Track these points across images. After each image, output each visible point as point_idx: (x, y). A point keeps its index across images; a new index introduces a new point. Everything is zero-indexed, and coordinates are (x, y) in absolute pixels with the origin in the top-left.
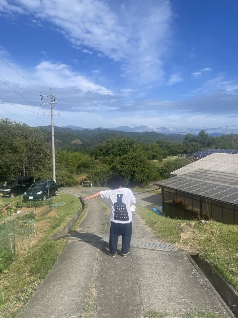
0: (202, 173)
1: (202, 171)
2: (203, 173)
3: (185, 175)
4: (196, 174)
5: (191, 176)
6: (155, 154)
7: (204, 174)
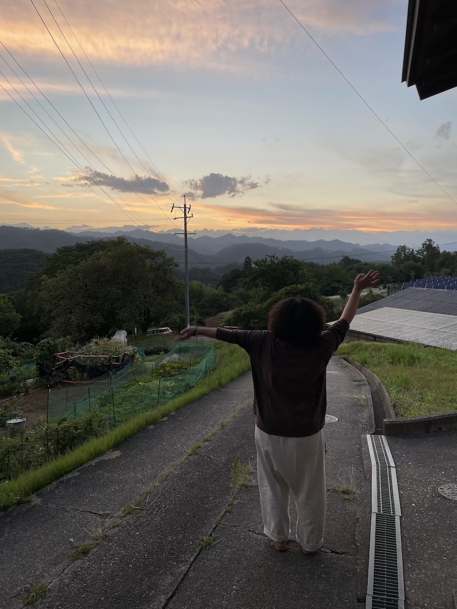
6: (336, 285)
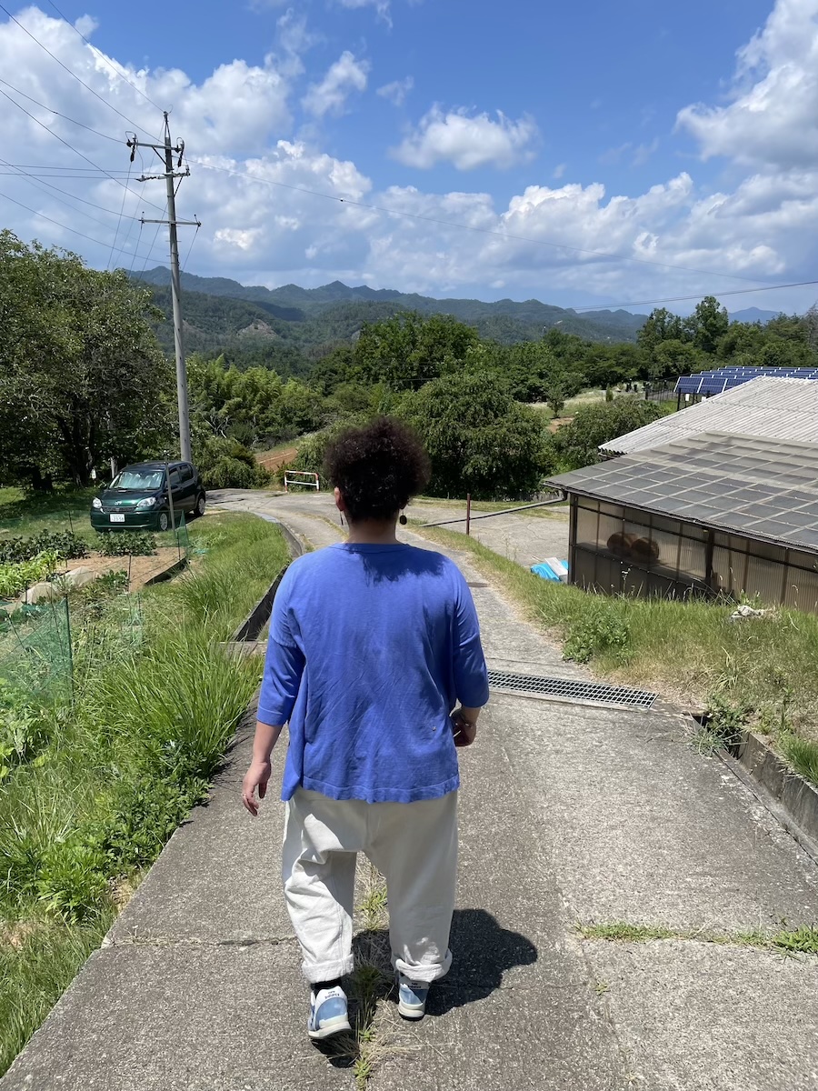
0: (713, 445)
1: (716, 440)
2: (720, 447)
3: (654, 452)
4: (695, 451)
5: (675, 458)
6: (538, 381)
7: (720, 450)
